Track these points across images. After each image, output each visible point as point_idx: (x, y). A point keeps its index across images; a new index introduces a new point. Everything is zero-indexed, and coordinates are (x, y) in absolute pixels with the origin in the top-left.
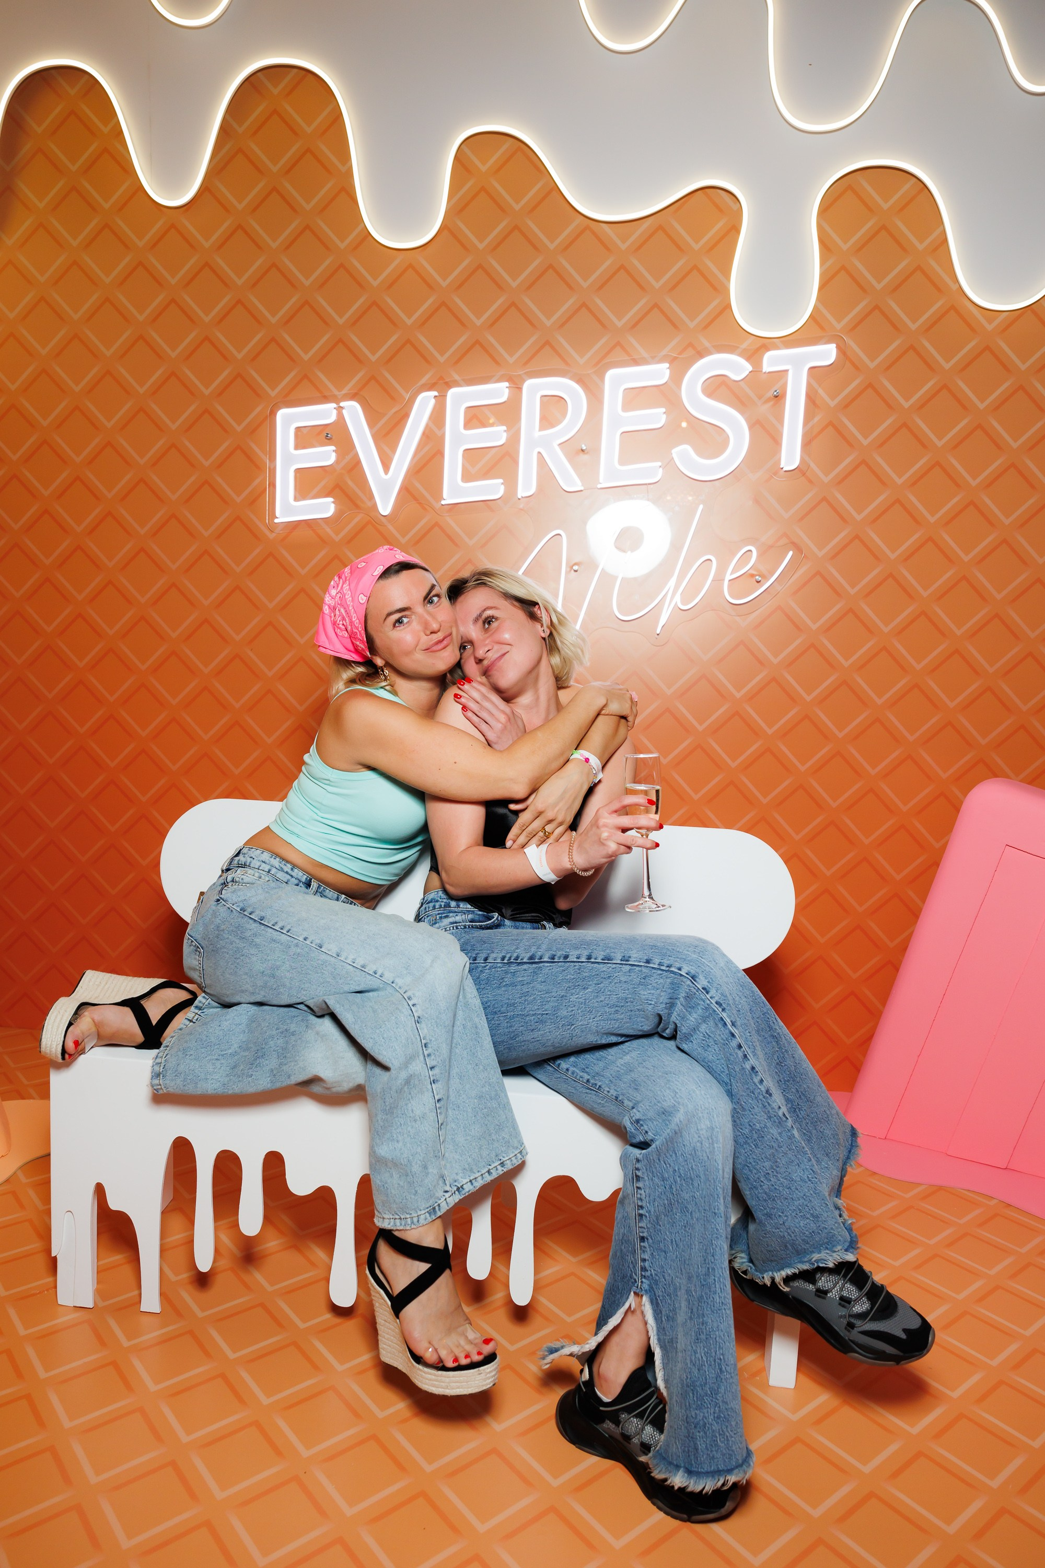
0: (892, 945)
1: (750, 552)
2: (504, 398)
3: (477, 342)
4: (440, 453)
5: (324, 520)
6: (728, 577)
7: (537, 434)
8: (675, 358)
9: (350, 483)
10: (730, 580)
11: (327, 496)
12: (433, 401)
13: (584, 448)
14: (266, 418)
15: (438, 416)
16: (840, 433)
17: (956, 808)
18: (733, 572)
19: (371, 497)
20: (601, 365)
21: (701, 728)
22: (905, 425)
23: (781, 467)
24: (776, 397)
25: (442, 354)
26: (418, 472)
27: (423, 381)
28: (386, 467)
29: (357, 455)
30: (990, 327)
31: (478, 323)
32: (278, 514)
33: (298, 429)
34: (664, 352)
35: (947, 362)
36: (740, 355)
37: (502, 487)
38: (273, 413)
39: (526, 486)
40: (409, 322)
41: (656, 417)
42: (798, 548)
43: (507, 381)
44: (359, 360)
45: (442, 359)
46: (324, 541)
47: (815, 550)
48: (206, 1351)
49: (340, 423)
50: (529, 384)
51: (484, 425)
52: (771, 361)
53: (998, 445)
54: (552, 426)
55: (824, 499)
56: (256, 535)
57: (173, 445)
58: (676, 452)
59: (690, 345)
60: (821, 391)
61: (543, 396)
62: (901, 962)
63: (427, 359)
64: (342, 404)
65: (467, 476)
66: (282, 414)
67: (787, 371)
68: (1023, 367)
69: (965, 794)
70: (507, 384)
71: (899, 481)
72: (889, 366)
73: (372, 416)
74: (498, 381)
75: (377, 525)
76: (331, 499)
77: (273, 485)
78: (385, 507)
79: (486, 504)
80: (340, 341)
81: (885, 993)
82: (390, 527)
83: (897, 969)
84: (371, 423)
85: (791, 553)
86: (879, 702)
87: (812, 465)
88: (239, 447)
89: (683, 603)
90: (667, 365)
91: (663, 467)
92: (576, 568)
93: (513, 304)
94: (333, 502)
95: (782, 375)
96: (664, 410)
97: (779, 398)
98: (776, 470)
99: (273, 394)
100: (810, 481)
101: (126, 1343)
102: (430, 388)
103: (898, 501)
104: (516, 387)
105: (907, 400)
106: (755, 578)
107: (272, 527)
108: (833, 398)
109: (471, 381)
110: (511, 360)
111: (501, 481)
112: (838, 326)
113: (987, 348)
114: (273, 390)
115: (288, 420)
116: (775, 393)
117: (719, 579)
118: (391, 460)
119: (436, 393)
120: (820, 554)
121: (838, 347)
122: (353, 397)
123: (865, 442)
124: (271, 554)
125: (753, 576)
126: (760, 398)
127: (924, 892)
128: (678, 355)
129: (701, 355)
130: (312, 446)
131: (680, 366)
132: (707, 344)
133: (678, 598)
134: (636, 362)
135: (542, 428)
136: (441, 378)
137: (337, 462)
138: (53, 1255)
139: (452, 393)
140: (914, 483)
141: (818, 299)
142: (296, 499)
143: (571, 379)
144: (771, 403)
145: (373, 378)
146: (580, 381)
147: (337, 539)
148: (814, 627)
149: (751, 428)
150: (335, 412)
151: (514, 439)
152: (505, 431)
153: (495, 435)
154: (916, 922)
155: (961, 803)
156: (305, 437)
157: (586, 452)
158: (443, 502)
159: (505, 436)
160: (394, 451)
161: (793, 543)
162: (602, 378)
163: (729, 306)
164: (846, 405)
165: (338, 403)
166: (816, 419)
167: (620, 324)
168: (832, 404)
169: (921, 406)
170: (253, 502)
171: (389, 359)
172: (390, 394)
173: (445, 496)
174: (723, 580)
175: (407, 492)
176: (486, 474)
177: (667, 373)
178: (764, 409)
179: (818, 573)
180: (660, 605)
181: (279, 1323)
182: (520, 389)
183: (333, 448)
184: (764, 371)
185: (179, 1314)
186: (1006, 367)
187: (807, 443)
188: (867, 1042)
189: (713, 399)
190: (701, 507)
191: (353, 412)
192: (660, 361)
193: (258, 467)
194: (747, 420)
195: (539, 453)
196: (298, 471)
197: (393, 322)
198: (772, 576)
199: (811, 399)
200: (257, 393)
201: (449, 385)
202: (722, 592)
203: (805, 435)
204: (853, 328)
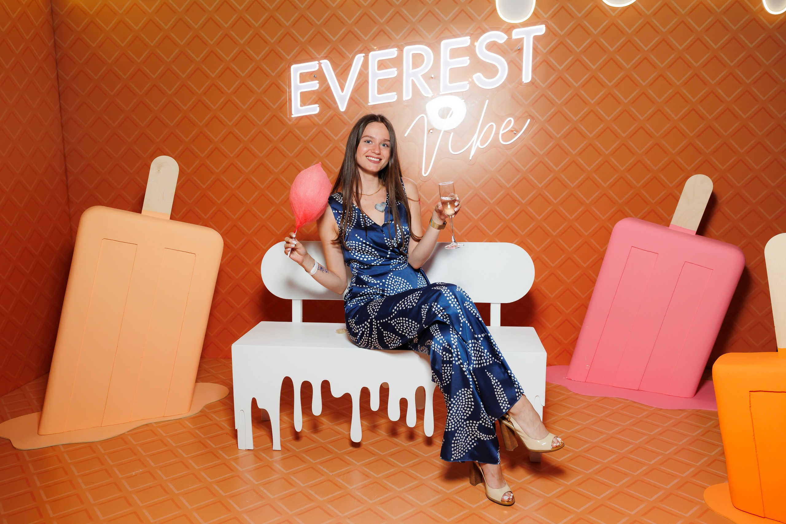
0: (583, 297)
1: (510, 121)
2: (395, 55)
3: (382, 30)
4: (367, 82)
5: (315, 115)
6: (501, 132)
7: (411, 71)
8: (472, 34)
9: (326, 97)
10: (502, 134)
11: (315, 103)
12: (363, 58)
13: (433, 76)
14: (286, 69)
15: (365, 65)
16: (549, 64)
17: (609, 233)
18: (503, 130)
19: (335, 102)
20: (439, 39)
21: (492, 202)
22: (578, 60)
23: (523, 81)
24: (519, 49)
25: (366, 36)
26: (357, 90)
27: (357, 49)
28: (342, 89)
29: (328, 84)
30: (614, 14)
31: (382, 21)
32: (293, 112)
33: (301, 74)
34: (467, 31)
35: (596, 30)
36: (502, 31)
37: (396, 96)
38: (289, 67)
39: (407, 95)
40: (350, 22)
41: (465, 61)
42: (532, 118)
43: (396, 47)
44: (328, 40)
45: (366, 39)
46: (314, 124)
47: (540, 118)
48: (303, 461)
49: (320, 69)
50: (406, 48)
51: (387, 68)
52: (516, 34)
53: (620, 67)
54: (418, 67)
55: (543, 95)
56: (283, 123)
57: (243, 84)
58: (474, 76)
59: (479, 27)
60: (539, 46)
61: (413, 54)
62: (588, 305)
63: (358, 39)
64: (321, 61)
65: (380, 92)
66: (293, 67)
67: (524, 38)
68: (630, 32)
69: (613, 226)
70: (396, 49)
71: (577, 85)
72: (569, 34)
73: (335, 66)
74: (391, 48)
75: (339, 116)
76: (317, 105)
77: (290, 100)
78: (342, 108)
79: (389, 104)
80: (319, 32)
81: (582, 319)
82: (345, 117)
83: (587, 308)
84: (334, 70)
85: (529, 120)
86: (572, 186)
87: (537, 80)
88: (274, 83)
89: (482, 145)
90: (469, 37)
91: (470, 83)
92: (431, 131)
93: (397, 12)
94: (319, 106)
95: (521, 40)
96: (468, 58)
97: (520, 50)
98: (521, 82)
99: (288, 58)
100: (536, 87)
101: (270, 460)
102: (361, 52)
103: (576, 94)
104: (401, 50)
105: (578, 48)
106: (514, 132)
107: (290, 119)
108: (545, 49)
109: (380, 49)
110: (397, 38)
111: (395, 93)
112: (546, 16)
113: (613, 24)
114: (288, 55)
115: (296, 70)
116: (519, 48)
117: (497, 133)
118: (344, 86)
119: (364, 55)
120: (543, 120)
121: (546, 26)
122: (325, 58)
123: (560, 68)
124: (290, 132)
125: (512, 131)
126: (512, 50)
127: (597, 273)
128: (473, 32)
129: (484, 32)
130: (308, 81)
131: (475, 37)
132: (487, 27)
133: (478, 143)
134: (455, 36)
135: (413, 68)
136: (366, 47)
137: (320, 88)
138: (236, 429)
139: (371, 54)
140: (583, 86)
141: (537, 4)
142: (301, 106)
143: (426, 45)
144: (517, 52)
145: (334, 49)
146: (429, 46)
147: (321, 123)
148: (541, 153)
149: (508, 64)
150: (318, 66)
151: (400, 74)
152: (396, 70)
153: (392, 73)
154: (594, 286)
155: (612, 230)
156: (304, 78)
157: (434, 78)
158: (369, 104)
159: (396, 72)
160: (346, 82)
161: (530, 115)
162: (439, 44)
163: (495, 9)
164: (551, 52)
165: (319, 61)
166: (538, 59)
167: (446, 19)
168: (545, 51)
169: (585, 51)
170: (281, 108)
171: (342, 39)
172: (342, 56)
173: (370, 100)
174: (499, 134)
175: (352, 100)
176: (388, 90)
177: (469, 41)
178: (513, 55)
179: (542, 129)
180: (471, 147)
181: (330, 452)
182: (402, 51)
183: (318, 82)
184: (513, 38)
185: (288, 450)
186: (622, 32)
187: (534, 70)
188: (575, 341)
189: (490, 52)
190: (487, 101)
191: (326, 65)
192: (466, 35)
193: (283, 92)
194: (506, 60)
195: (413, 81)
196: (302, 94)
197: (342, 22)
198: (521, 130)
199: (535, 50)
200: (281, 58)
201: (370, 50)
202: (498, 139)
203: (533, 66)
204: (553, 17)
